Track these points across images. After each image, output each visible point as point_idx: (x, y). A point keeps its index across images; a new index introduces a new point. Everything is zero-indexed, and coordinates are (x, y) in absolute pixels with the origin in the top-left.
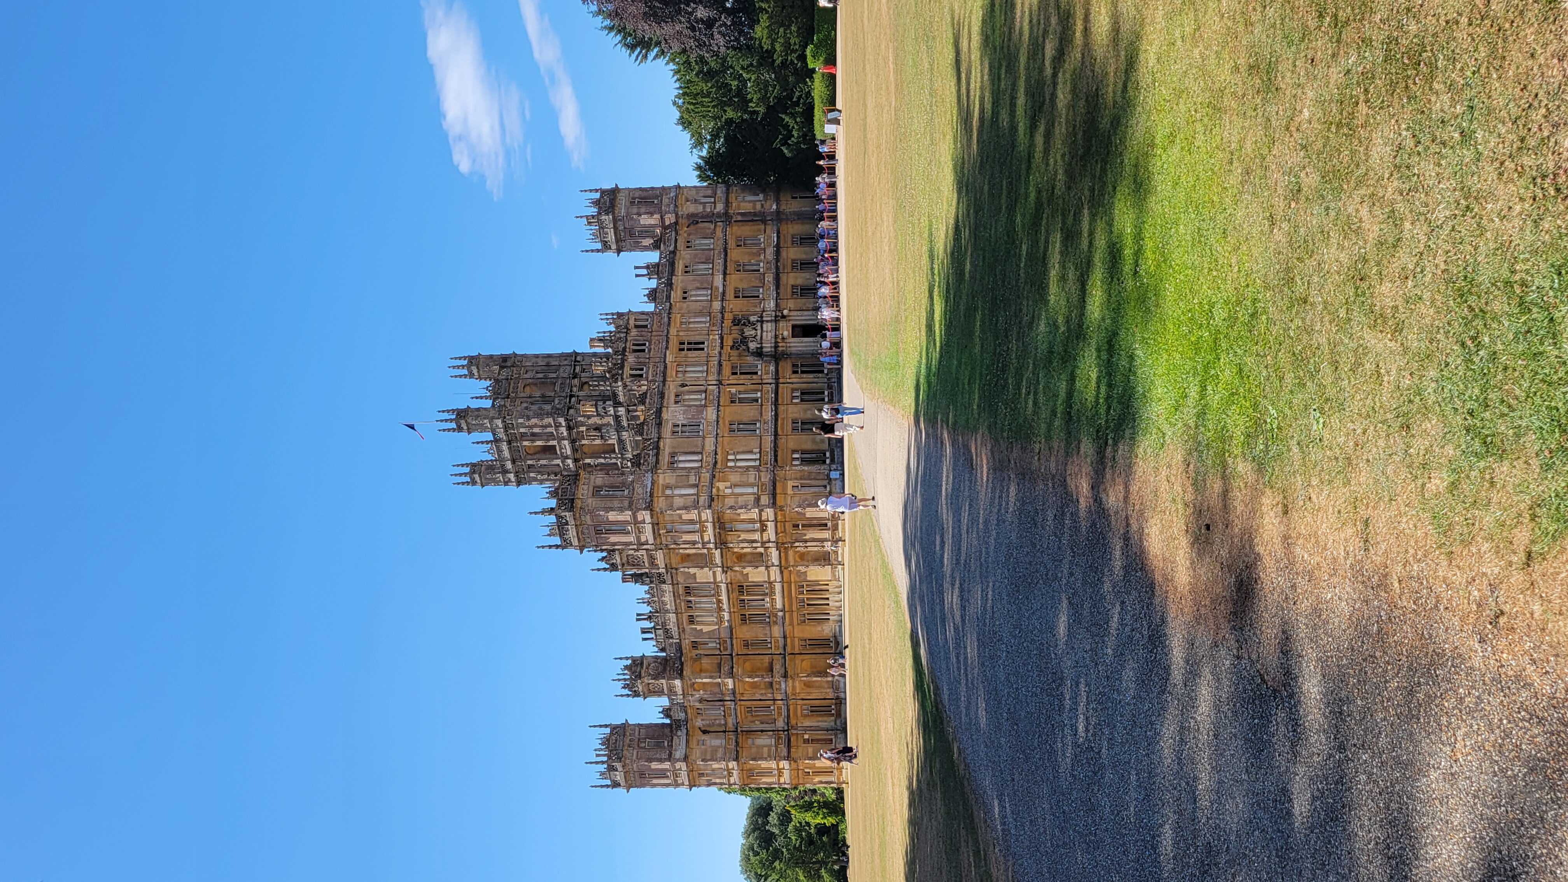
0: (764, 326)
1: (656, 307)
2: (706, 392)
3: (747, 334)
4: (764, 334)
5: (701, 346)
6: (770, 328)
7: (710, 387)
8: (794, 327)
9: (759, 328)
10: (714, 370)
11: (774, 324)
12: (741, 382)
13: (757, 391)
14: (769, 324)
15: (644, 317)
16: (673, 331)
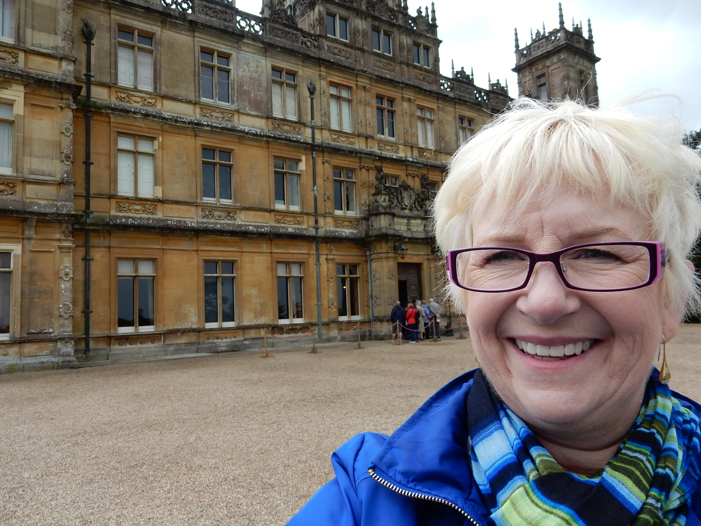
0: (419, 221)
1: (447, 79)
2: (301, 123)
3: (405, 194)
4: (405, 221)
5: (386, 130)
6: (414, 229)
7: (309, 131)
8: (418, 266)
9: (415, 213)
10: (343, 143)
11: (422, 236)
12: (319, 181)
13: (302, 205)
14: (421, 228)
15: (431, 61)
16: (409, 94)
